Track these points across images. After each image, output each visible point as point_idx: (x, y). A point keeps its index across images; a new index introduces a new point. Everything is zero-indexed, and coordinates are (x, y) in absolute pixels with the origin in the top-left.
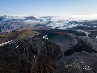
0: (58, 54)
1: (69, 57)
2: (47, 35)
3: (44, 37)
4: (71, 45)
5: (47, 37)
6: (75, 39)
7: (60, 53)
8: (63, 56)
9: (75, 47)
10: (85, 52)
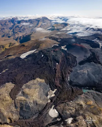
0: (74, 63)
1: (81, 66)
2: (65, 46)
3: (63, 48)
4: (85, 56)
5: (66, 48)
6: (89, 51)
7: (76, 63)
8: (78, 65)
9: (87, 58)
10: (93, 63)
